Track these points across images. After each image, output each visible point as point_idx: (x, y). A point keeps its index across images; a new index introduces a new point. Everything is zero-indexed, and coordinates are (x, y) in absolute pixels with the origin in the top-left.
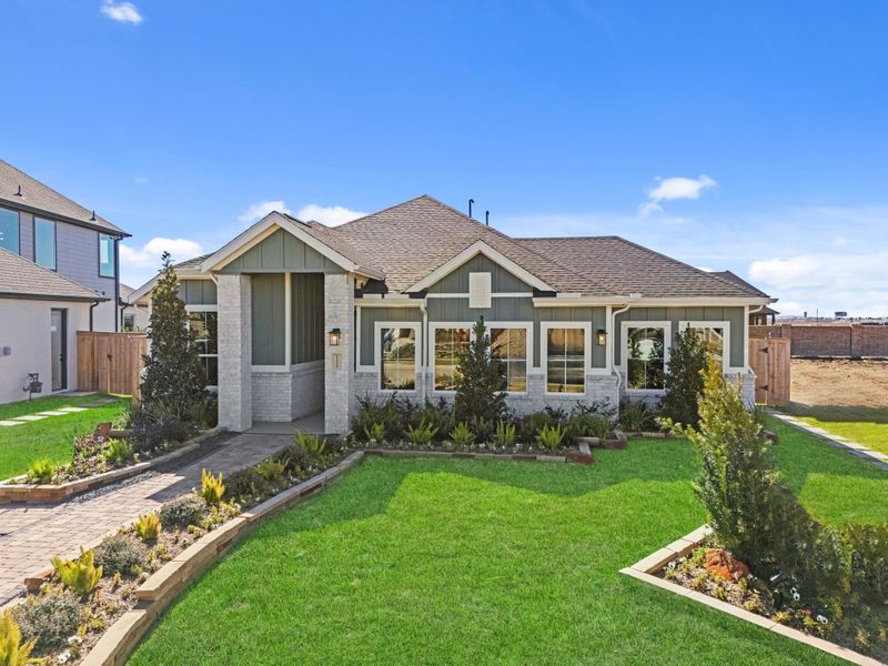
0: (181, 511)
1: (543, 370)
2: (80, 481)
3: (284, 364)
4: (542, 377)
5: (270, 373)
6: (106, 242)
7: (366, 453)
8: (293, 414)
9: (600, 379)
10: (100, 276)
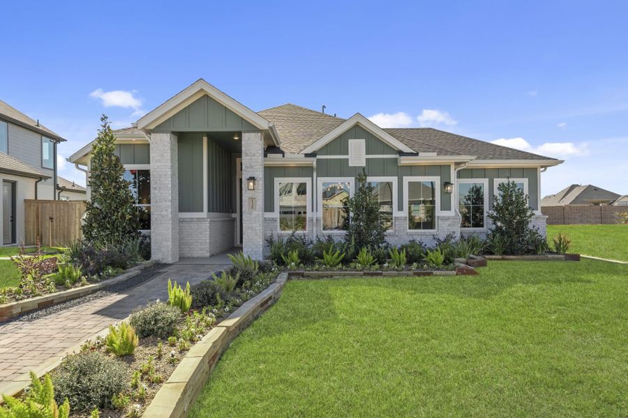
0: (156, 321)
1: (405, 213)
2: (30, 300)
3: (202, 211)
4: (406, 218)
5: (192, 219)
6: (47, 144)
7: (289, 274)
8: (210, 251)
9: (448, 218)
10: (42, 167)
